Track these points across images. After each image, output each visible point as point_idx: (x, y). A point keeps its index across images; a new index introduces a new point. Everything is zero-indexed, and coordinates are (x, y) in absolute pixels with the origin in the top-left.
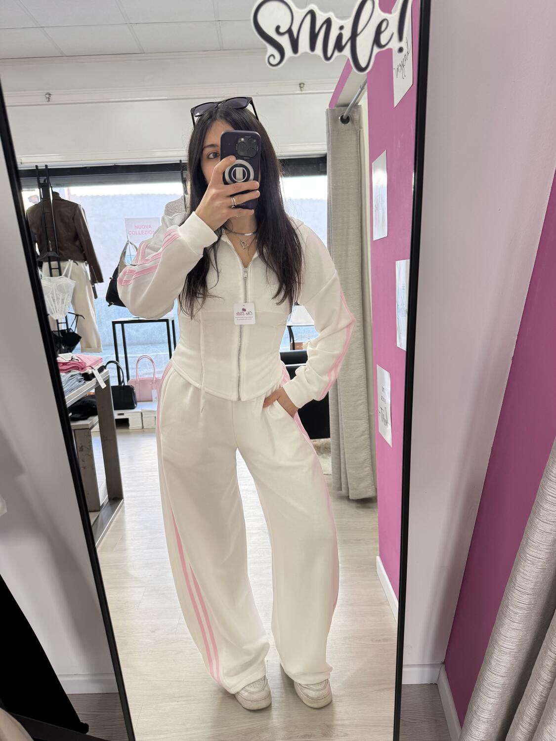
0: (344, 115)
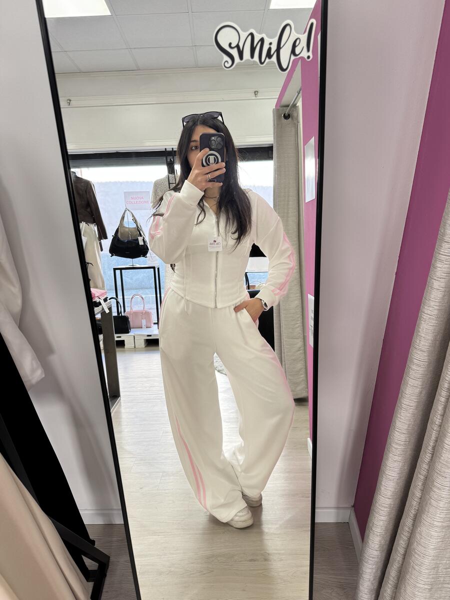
0: (286, 113)
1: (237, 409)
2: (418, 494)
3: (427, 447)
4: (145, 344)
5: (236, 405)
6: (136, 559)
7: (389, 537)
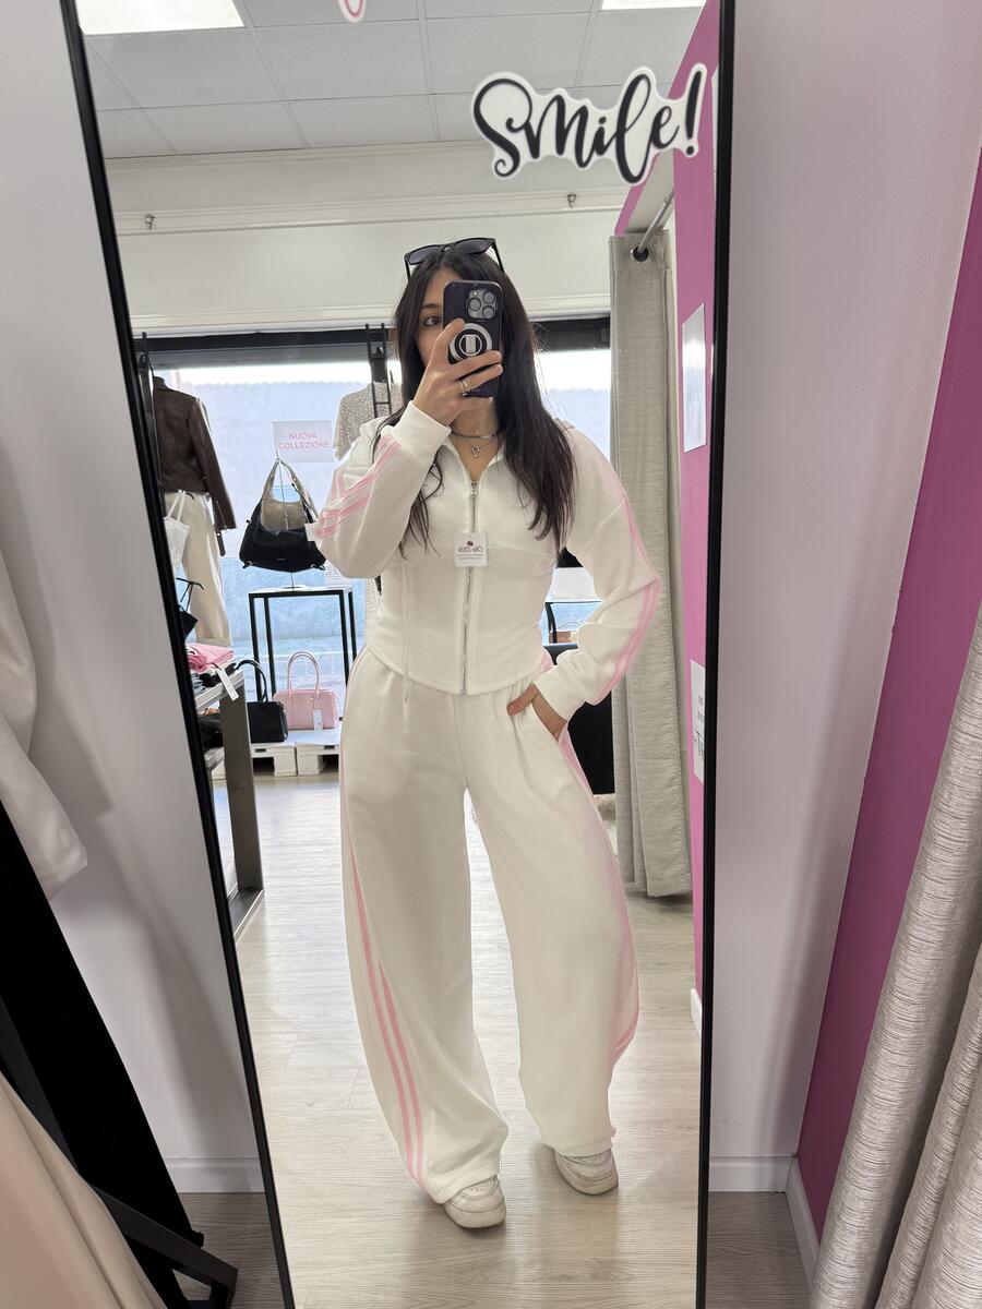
0: (640, 246)
2: (947, 1142)
3: (967, 1037)
4: (320, 766)
7: (880, 1237)
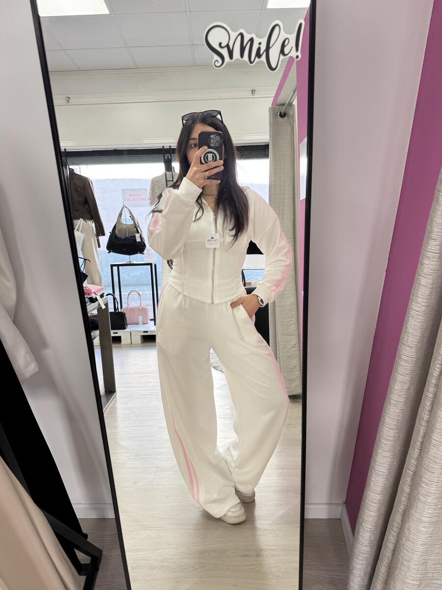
1: (233, 405)
2: (407, 489)
3: (415, 443)
4: (141, 340)
5: (232, 402)
6: (127, 554)
7: (379, 533)
